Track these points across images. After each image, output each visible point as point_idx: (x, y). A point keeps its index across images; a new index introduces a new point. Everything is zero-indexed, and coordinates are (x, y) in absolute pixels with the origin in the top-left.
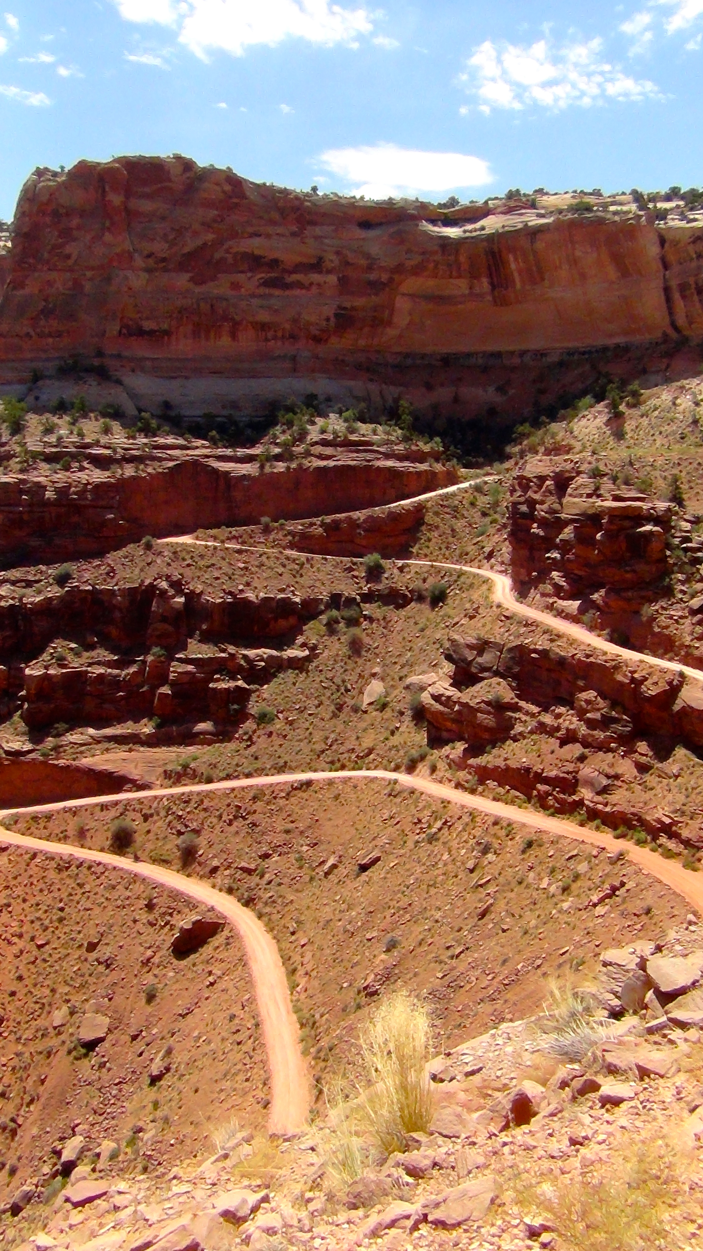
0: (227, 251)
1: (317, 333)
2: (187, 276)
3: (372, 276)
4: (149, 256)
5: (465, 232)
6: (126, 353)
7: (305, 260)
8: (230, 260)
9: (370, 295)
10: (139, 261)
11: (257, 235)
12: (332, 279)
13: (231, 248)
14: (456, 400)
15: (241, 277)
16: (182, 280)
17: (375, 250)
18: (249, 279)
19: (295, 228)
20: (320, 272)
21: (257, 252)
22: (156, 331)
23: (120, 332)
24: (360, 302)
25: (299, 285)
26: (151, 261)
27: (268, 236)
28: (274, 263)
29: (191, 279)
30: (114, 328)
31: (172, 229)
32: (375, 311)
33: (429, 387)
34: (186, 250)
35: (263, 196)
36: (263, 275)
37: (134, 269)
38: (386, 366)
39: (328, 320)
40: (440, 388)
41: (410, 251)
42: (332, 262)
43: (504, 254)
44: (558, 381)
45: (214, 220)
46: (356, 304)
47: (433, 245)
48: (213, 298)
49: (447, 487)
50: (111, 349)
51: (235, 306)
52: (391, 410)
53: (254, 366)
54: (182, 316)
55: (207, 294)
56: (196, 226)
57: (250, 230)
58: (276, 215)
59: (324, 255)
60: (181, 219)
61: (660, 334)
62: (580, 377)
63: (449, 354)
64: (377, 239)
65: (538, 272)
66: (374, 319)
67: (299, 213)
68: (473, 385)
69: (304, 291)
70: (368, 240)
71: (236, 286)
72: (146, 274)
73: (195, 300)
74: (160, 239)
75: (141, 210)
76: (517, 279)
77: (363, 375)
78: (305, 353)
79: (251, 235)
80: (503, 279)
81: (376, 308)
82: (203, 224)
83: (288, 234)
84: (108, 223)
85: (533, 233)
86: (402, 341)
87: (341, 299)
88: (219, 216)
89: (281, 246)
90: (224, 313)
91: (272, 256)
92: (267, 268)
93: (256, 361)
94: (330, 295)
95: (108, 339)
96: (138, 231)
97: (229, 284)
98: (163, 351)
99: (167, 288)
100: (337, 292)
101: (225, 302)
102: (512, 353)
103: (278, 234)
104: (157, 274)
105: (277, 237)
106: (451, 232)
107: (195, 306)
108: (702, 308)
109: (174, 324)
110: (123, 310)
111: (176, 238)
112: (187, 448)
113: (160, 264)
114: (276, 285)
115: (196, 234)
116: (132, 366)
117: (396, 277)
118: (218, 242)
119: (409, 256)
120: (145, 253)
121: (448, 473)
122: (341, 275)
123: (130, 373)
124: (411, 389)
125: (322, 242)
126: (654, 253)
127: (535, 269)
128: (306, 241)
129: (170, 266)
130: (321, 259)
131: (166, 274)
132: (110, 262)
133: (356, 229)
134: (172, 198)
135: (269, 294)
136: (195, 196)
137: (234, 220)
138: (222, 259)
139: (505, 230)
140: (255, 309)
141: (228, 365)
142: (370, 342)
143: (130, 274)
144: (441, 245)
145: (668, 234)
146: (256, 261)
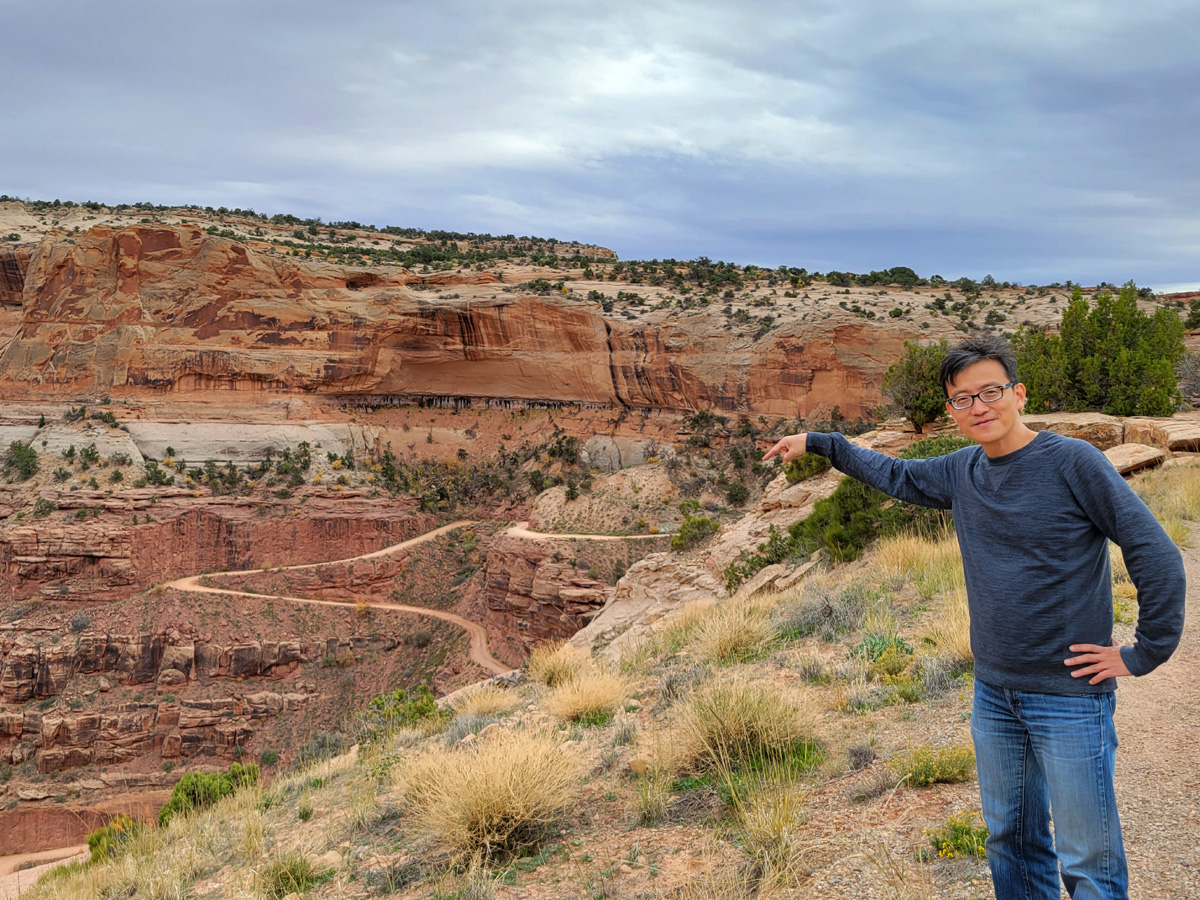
0: (229, 310)
1: (308, 383)
2: (192, 331)
3: (360, 333)
4: (157, 312)
5: (441, 298)
6: (131, 401)
7: (300, 320)
8: (232, 319)
9: (356, 348)
10: (148, 316)
11: (258, 296)
12: (323, 335)
13: (233, 307)
14: (430, 440)
15: (242, 333)
16: (188, 333)
17: (361, 310)
18: (249, 334)
19: (291, 291)
20: (313, 329)
21: (256, 312)
22: (160, 380)
23: (127, 380)
24: (346, 355)
25: (294, 341)
26: (159, 316)
27: (267, 298)
28: (272, 321)
29: (195, 334)
30: (120, 378)
31: (180, 290)
32: (361, 363)
33: (406, 428)
34: (191, 308)
35: (264, 262)
36: (262, 331)
37: (143, 324)
38: (367, 407)
39: (318, 371)
40: (415, 429)
41: (393, 312)
42: (324, 320)
43: (475, 320)
44: (520, 429)
45: (219, 283)
46: (343, 357)
47: (413, 308)
48: (214, 352)
49: (426, 533)
50: (118, 397)
51: (235, 358)
52: (372, 450)
53: (251, 413)
54: (186, 367)
55: (209, 348)
56: (202, 288)
57: (250, 292)
58: (275, 280)
59: (316, 314)
60: (189, 281)
61: (607, 400)
62: (540, 428)
63: (423, 396)
64: (363, 300)
65: (503, 336)
66: (359, 369)
67: (296, 278)
68: (444, 426)
69: (298, 346)
70: (356, 301)
71: (236, 341)
72: (154, 329)
73: (198, 353)
74: (167, 298)
75: (151, 271)
76: (486, 340)
77: (348, 417)
78: (297, 401)
79: (252, 297)
80: (474, 339)
81: (361, 361)
82: (209, 286)
83: (285, 296)
84: (120, 283)
85: (500, 306)
86: (382, 386)
87: (330, 353)
88: (223, 279)
89: (278, 307)
90: (224, 364)
91: (270, 315)
92: (265, 326)
93: (252, 408)
94: (321, 350)
95: (115, 387)
96: (148, 290)
97: (230, 340)
98: (167, 398)
99: (172, 342)
100: (327, 347)
101: (225, 356)
102: (480, 398)
103: (276, 296)
104: (163, 329)
105: (275, 299)
106: (429, 297)
107: (198, 359)
108: (642, 389)
109: (178, 374)
110: (131, 361)
111: (182, 298)
112: (192, 496)
113: (167, 320)
114: (273, 340)
115: (202, 294)
116: (137, 413)
117: (380, 334)
118: (222, 302)
119: (392, 317)
120: (153, 310)
121: (427, 520)
122: (331, 332)
123: (136, 420)
124: (390, 429)
125: (315, 303)
126: (602, 337)
127: (501, 334)
128: (300, 302)
129: (176, 322)
130: (314, 318)
131: (172, 329)
132: (120, 317)
133: (345, 291)
134: (181, 261)
135: (266, 348)
136: (202, 261)
137: (237, 283)
138: (224, 317)
139: (476, 300)
140: (253, 362)
141: (226, 411)
142: (354, 388)
143: (139, 329)
144: (420, 309)
145: (613, 325)
146: (255, 319)
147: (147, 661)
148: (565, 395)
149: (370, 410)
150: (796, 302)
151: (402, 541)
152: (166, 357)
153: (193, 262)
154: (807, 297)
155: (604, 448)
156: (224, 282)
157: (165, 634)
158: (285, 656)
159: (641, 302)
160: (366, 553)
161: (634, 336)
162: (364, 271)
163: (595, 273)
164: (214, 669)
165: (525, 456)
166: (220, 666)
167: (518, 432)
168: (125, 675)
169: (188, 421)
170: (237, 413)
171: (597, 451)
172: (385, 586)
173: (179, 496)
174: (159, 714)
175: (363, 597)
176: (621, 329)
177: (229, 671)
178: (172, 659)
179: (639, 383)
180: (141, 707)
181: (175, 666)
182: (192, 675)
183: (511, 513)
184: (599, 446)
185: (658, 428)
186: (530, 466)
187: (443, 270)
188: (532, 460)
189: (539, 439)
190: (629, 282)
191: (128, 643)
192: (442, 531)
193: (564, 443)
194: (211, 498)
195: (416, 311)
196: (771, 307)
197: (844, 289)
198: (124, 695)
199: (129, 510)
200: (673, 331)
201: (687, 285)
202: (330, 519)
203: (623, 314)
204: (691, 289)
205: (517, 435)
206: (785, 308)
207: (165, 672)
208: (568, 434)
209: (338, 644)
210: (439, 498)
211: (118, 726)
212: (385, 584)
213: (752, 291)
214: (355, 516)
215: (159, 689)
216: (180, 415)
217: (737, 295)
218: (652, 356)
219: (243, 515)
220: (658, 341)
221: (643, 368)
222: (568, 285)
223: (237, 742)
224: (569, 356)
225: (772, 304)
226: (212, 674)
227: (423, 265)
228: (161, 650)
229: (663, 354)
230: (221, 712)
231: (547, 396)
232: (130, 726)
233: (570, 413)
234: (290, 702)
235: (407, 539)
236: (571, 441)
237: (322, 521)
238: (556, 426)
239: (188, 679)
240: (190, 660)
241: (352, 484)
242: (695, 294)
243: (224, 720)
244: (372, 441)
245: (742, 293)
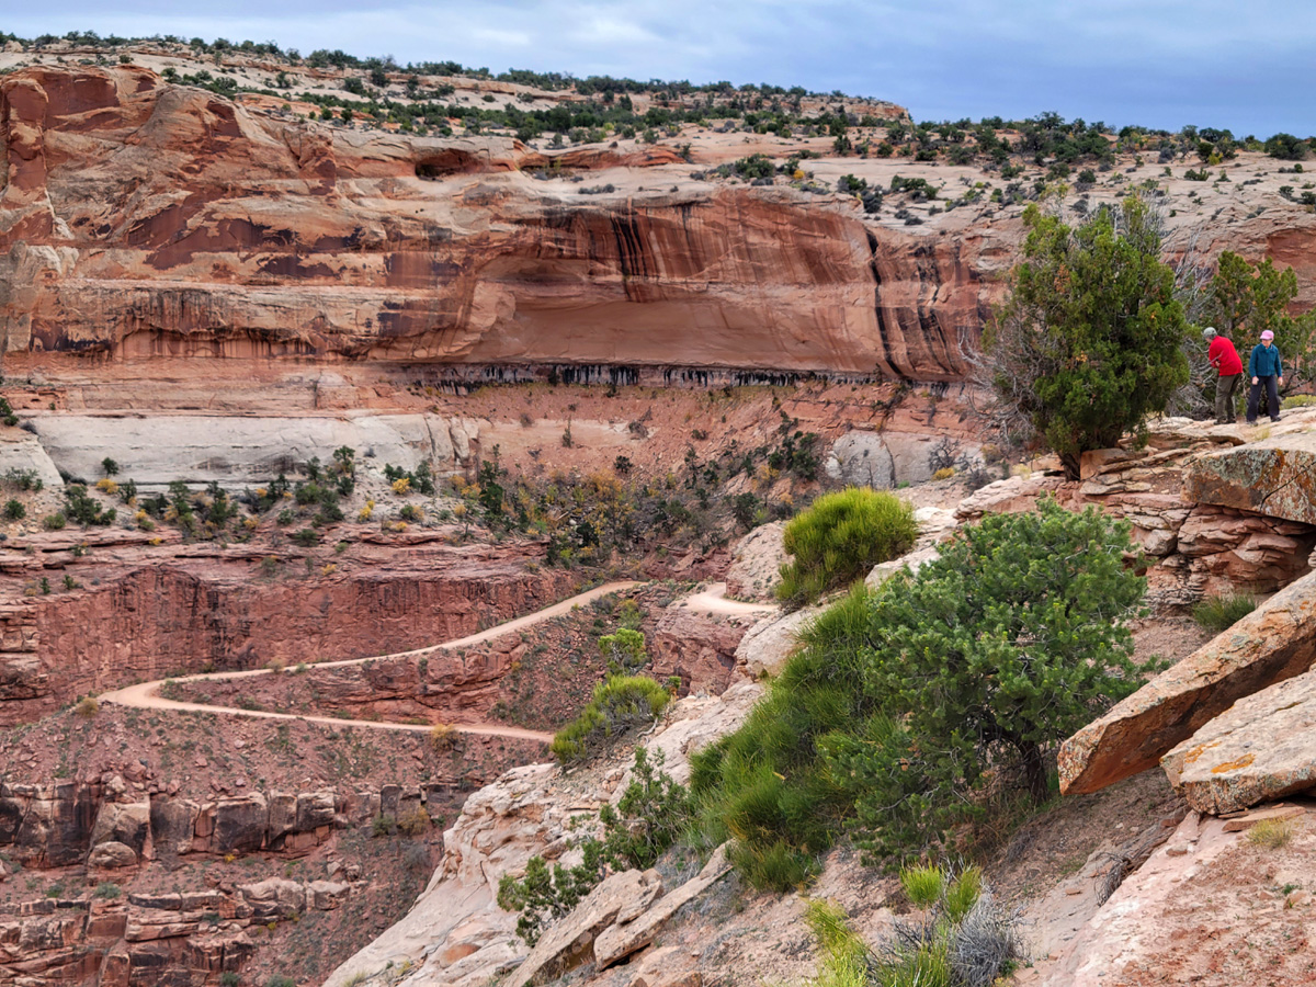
0: (208, 217)
1: (352, 344)
2: (143, 254)
3: (440, 256)
4: (80, 222)
5: (582, 192)
6: (39, 378)
7: (334, 234)
8: (213, 232)
9: (435, 283)
10: (65, 230)
11: (258, 192)
12: (375, 260)
13: (214, 211)
14: (567, 441)
15: (231, 258)
16: (135, 258)
17: (442, 216)
18: (243, 260)
19: (317, 183)
20: (357, 249)
21: (256, 219)
22: (90, 342)
23: (32, 342)
24: (417, 295)
25: (323, 271)
26: (84, 228)
27: (275, 195)
28: (284, 236)
29: (149, 260)
30: (20, 338)
31: (120, 182)
32: (444, 309)
33: (527, 421)
34: (141, 214)
35: (267, 131)
36: (267, 254)
37: (56, 243)
38: (457, 384)
39: (369, 324)
40: (542, 422)
41: (497, 218)
42: (376, 234)
43: (642, 229)
44: (724, 420)
45: (188, 170)
46: (412, 298)
47: (533, 210)
48: (183, 291)
49: (556, 602)
50: (15, 371)
51: (220, 302)
52: (467, 459)
53: (251, 397)
54: (134, 319)
55: (174, 284)
56: (158, 178)
57: (245, 184)
58: (288, 162)
59: (362, 223)
60: (135, 166)
61: (872, 368)
62: (758, 420)
63: (555, 365)
64: (446, 198)
65: (692, 257)
66: (440, 320)
67: (324, 159)
68: (593, 417)
69: (331, 280)
70: (432, 199)
71: (222, 272)
72: (75, 251)
73: (155, 294)
74: (98, 197)
75: (67, 149)
76: (661, 265)
77: (423, 402)
78: (332, 377)
79: (247, 193)
80: (640, 264)
81: (443, 304)
82: (171, 175)
83: (307, 191)
84: (13, 170)
85: (685, 206)
86: (483, 348)
87: (389, 291)
88: (195, 162)
89: (294, 210)
90: (202, 313)
91: (280, 224)
92: (273, 244)
93: (253, 390)
94: (373, 286)
95: (10, 355)
96: (63, 183)
97: (211, 269)
98: (101, 373)
99: (108, 274)
100: (384, 280)
101: (203, 298)
102: (655, 367)
103: (290, 192)
104: (93, 251)
105: (288, 196)
106: (562, 191)
107: (155, 303)
108: (930, 348)
109: (120, 331)
110: (36, 309)
111: (123, 197)
112: (146, 543)
113: (95, 235)
114: (288, 269)
115: (159, 189)
116: (50, 399)
117: (476, 257)
118: (195, 203)
119: (497, 226)
120: (74, 218)
121: (558, 581)
122: (389, 255)
123: (49, 412)
124: (498, 424)
125: (359, 204)
126: (862, 257)
127: (687, 254)
128: (335, 202)
129: (115, 239)
130: (358, 230)
131: (108, 252)
132: (17, 230)
133: (413, 181)
134: (120, 130)
135: (275, 284)
136: (157, 131)
137: (221, 169)
138: (199, 229)
139: (643, 194)
140: (252, 308)
141: (208, 395)
142: (433, 352)
143: (50, 253)
144: (546, 212)
145: (881, 236)
146: (254, 233)
147: (70, 827)
148: (801, 360)
149: (463, 391)
150: (1204, 189)
151: (515, 617)
152: (99, 301)
153: (142, 132)
154: (1224, 178)
155: (866, 453)
156: (196, 167)
157: (99, 782)
158: (308, 817)
159: (931, 195)
160: (450, 639)
161: (917, 255)
162: (446, 146)
163: (854, 143)
164: (184, 842)
165: (730, 467)
166: (196, 836)
167: (719, 426)
168: (31, 852)
169: (141, 412)
170: (227, 397)
171: (854, 459)
172: (482, 695)
173: (124, 543)
174: (92, 919)
175: (445, 714)
176: (895, 242)
177: (212, 843)
178: (111, 824)
179: (927, 339)
180: (60, 906)
181: (117, 836)
182: (148, 852)
183: (704, 567)
184: (858, 450)
185: (958, 417)
186: (738, 485)
187: (588, 142)
188: (742, 475)
189: (755, 438)
190: (913, 158)
191: (35, 798)
192: (583, 600)
193: (797, 444)
194: (181, 547)
195: (538, 216)
196: (1159, 199)
197: (1291, 165)
198: (31, 887)
199: (35, 569)
200: (984, 245)
201: (1015, 161)
202: (387, 582)
203: (898, 216)
204: (1022, 170)
205: (719, 431)
206: (1183, 200)
207: (100, 847)
208: (803, 429)
209: (401, 796)
210: (581, 542)
211: (21, 939)
212: (484, 691)
213: (1129, 171)
214: (431, 575)
215: (91, 875)
216: (127, 402)
217: (1102, 178)
218: (948, 289)
219: (236, 575)
220: (958, 264)
221: (932, 311)
222: (805, 166)
223: (225, 965)
224: (807, 292)
225: (1161, 194)
226: (182, 849)
227: (552, 135)
228: (93, 811)
229: (968, 287)
230: (198, 913)
231: (769, 362)
232: (42, 939)
233: (809, 392)
234: (317, 896)
235: (523, 615)
236: (810, 440)
237: (373, 584)
238: (784, 415)
239: (141, 858)
240: (143, 826)
241: (427, 519)
242: (1027, 178)
243: (203, 927)
244: (466, 444)
245: (1109, 175)
